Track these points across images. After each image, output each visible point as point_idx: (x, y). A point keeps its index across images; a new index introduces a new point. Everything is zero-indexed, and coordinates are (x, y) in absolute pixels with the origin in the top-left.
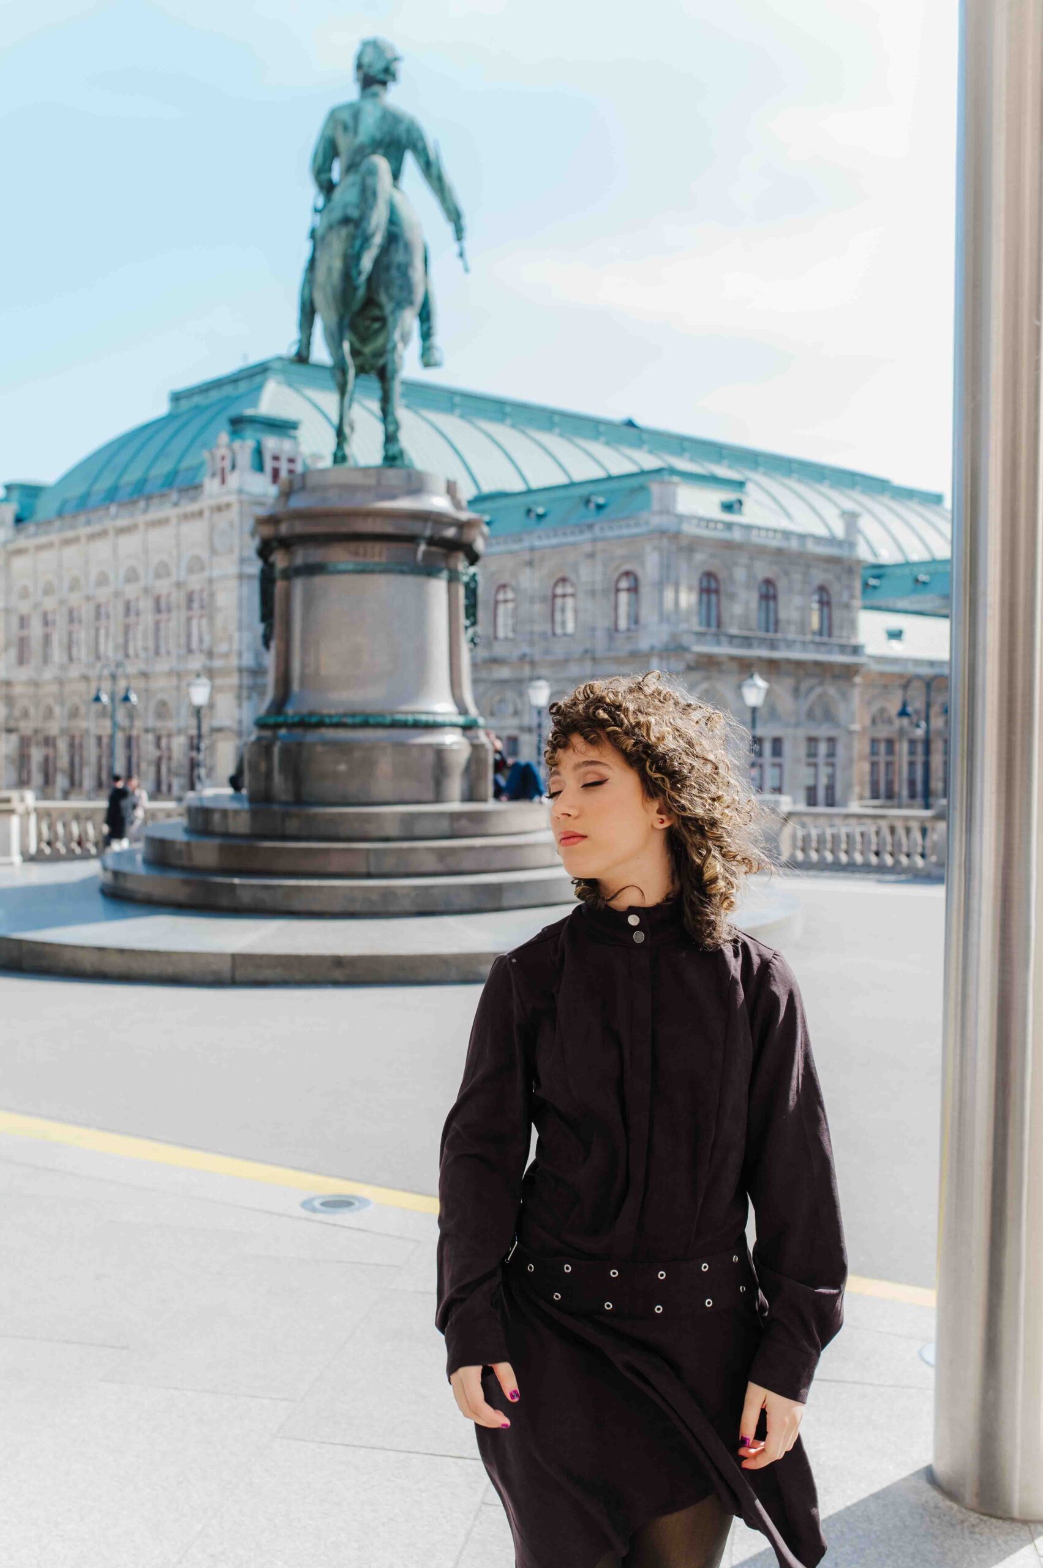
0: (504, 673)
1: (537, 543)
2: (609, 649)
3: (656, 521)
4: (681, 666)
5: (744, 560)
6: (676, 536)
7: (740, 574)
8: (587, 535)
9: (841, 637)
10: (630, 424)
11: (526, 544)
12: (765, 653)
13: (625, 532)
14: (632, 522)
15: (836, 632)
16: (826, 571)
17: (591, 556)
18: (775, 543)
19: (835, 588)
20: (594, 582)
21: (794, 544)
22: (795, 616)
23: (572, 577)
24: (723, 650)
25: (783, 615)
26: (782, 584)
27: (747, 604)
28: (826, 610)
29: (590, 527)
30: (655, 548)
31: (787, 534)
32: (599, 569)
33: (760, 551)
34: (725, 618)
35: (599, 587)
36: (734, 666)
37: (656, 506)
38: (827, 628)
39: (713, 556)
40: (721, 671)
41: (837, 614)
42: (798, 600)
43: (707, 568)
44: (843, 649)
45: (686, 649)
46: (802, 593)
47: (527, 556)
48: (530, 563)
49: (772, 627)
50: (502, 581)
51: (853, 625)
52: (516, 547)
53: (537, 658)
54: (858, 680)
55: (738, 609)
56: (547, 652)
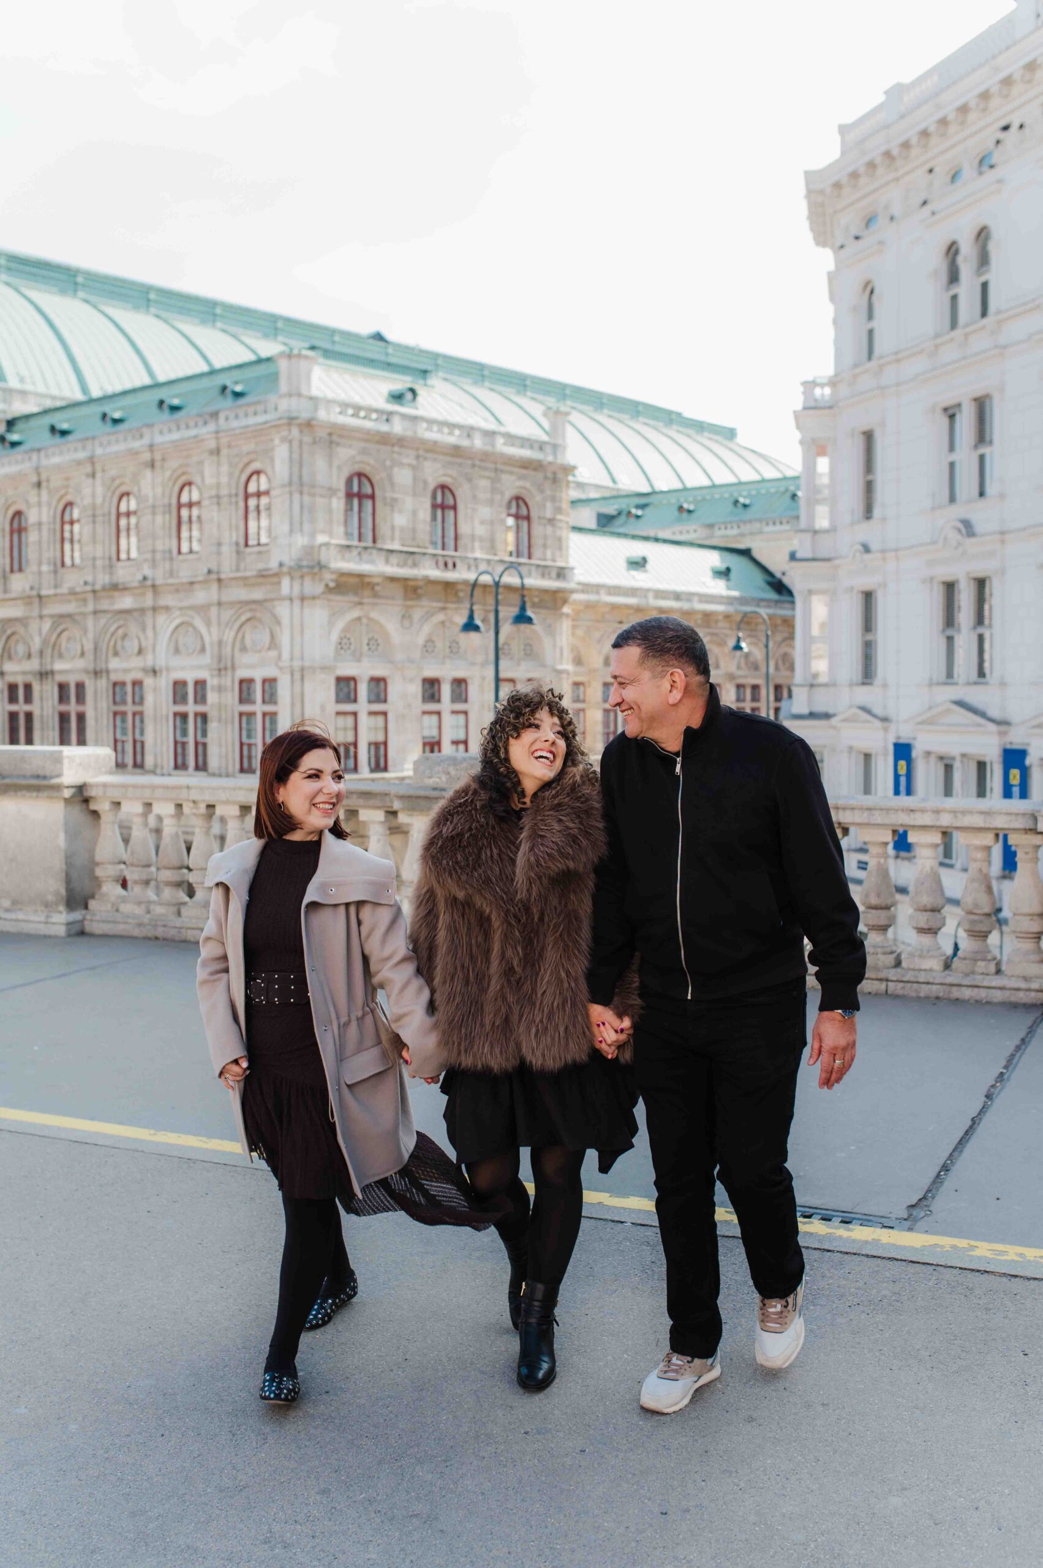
0: (127, 602)
1: (159, 439)
2: (238, 570)
3: (284, 405)
4: (319, 589)
5: (409, 458)
6: (309, 425)
7: (403, 476)
8: (211, 427)
9: (542, 556)
10: (379, 337)
11: (146, 441)
12: (435, 573)
13: (252, 420)
14: (260, 408)
15: (537, 552)
16: (521, 477)
17: (217, 452)
18: (452, 439)
19: (535, 500)
20: (218, 485)
21: (478, 443)
22: (481, 531)
23: (197, 479)
24: (376, 566)
25: (464, 528)
26: (463, 494)
27: (414, 513)
28: (525, 524)
29: (215, 415)
30: (283, 440)
31: (469, 431)
32: (225, 468)
33: (432, 449)
34: (383, 529)
35: (224, 491)
36: (397, 590)
37: (283, 387)
38: (526, 547)
39: (364, 452)
40: (376, 595)
41: (538, 530)
42: (485, 512)
43: (357, 468)
44: (544, 571)
45: (321, 566)
46: (491, 502)
47: (147, 456)
48: (152, 465)
49: (451, 543)
50: (124, 489)
51: (560, 545)
52: (136, 444)
53: (159, 582)
54: (566, 609)
55: (400, 520)
56: (171, 574)
